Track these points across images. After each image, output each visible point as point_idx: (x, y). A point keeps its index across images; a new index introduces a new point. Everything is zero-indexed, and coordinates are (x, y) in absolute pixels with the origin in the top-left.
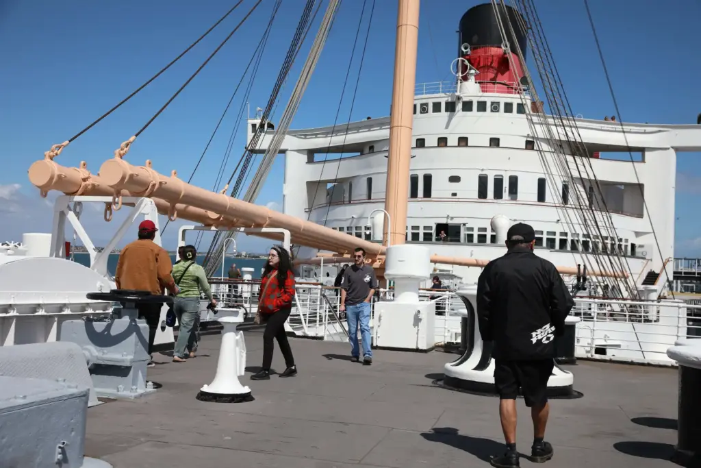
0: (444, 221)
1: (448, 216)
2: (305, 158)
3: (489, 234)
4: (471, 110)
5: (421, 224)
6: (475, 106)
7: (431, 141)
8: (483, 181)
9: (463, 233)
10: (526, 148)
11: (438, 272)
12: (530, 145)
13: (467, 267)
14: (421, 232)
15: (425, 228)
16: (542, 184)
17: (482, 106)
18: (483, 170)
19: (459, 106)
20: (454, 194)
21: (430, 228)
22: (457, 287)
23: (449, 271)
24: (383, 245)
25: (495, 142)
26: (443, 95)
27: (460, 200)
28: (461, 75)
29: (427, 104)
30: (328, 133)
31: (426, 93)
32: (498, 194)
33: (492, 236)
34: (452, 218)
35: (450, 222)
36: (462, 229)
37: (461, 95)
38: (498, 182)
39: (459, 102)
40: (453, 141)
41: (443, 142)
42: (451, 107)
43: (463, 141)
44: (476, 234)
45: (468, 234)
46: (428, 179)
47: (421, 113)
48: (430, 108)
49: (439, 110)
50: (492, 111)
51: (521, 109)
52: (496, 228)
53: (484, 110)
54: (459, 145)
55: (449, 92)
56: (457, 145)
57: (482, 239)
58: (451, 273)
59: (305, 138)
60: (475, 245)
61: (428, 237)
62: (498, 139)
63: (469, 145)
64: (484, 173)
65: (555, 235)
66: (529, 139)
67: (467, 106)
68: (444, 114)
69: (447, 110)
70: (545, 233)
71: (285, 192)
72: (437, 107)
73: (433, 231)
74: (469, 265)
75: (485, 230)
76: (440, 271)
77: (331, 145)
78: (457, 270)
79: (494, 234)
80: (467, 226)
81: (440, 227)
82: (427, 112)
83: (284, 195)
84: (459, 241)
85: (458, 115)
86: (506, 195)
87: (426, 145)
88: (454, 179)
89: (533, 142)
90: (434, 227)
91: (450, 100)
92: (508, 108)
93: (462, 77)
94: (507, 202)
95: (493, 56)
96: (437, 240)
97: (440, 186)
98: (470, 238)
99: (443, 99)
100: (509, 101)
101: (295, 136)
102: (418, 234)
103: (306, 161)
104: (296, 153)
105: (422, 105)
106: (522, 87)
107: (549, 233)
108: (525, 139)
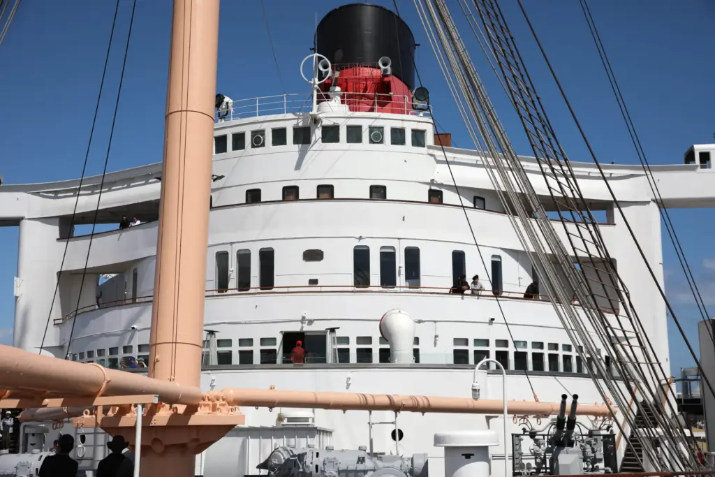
0: (295, 328)
1: (304, 318)
2: (55, 230)
3: (376, 347)
4: (337, 140)
5: (256, 334)
6: (343, 134)
7: (272, 192)
8: (361, 256)
9: (331, 347)
10: (430, 202)
11: (285, 422)
12: (435, 197)
13: (340, 412)
14: (257, 349)
15: (263, 341)
16: (458, 260)
17: (354, 134)
18: (360, 238)
19: (317, 134)
20: (313, 282)
21: (273, 341)
22: (321, 459)
23: (306, 419)
24: (149, 376)
25: (378, 193)
26: (290, 116)
27: (323, 289)
28: (317, 82)
29: (262, 132)
30: (95, 187)
31: (260, 114)
32: (388, 279)
33: (382, 350)
34: (311, 322)
35: (306, 328)
36: (329, 338)
37: (321, 116)
38: (388, 259)
39: (317, 127)
40: (308, 191)
41: (291, 193)
42: (303, 136)
43: (326, 192)
44: (353, 347)
45: (339, 349)
46: (267, 257)
47: (253, 146)
48: (269, 137)
49: (283, 142)
50: (371, 141)
51: (418, 138)
52: (390, 335)
53: (359, 140)
54: (319, 198)
55: (299, 111)
56: (316, 197)
57: (364, 356)
58: (310, 422)
59: (56, 197)
60: (353, 367)
61: (268, 358)
62: (384, 188)
63: (335, 196)
64: (362, 243)
65: (488, 345)
66: (433, 188)
67: (331, 134)
68: (291, 148)
69: (296, 141)
70: (471, 342)
71: (17, 292)
72: (279, 137)
73: (278, 347)
74: (345, 407)
75: (368, 340)
76: (290, 419)
77: (100, 208)
78: (321, 418)
79: (387, 346)
80: (338, 333)
81: (291, 339)
82: (263, 145)
83: (17, 298)
84: (324, 361)
85: (315, 147)
86: (401, 279)
87: (263, 199)
88: (313, 255)
89: (441, 193)
90: (279, 339)
91: (300, 124)
92: (398, 136)
93: (319, 85)
94: (402, 290)
95: (366, 79)
96: (284, 362)
97: (288, 268)
98: (343, 355)
99: (289, 122)
100: (398, 125)
101: (37, 194)
102: (251, 352)
103: (58, 237)
104: (39, 223)
105: (254, 133)
106: (420, 104)
107: (477, 342)
108: (428, 187)
